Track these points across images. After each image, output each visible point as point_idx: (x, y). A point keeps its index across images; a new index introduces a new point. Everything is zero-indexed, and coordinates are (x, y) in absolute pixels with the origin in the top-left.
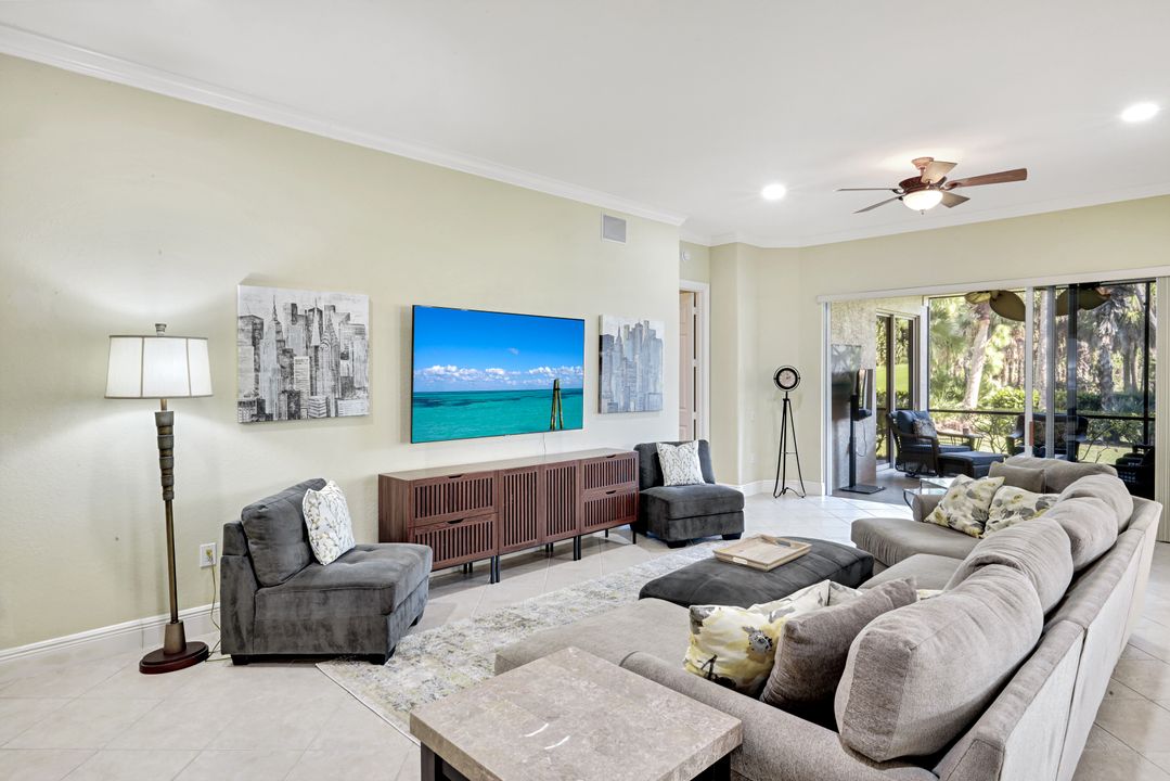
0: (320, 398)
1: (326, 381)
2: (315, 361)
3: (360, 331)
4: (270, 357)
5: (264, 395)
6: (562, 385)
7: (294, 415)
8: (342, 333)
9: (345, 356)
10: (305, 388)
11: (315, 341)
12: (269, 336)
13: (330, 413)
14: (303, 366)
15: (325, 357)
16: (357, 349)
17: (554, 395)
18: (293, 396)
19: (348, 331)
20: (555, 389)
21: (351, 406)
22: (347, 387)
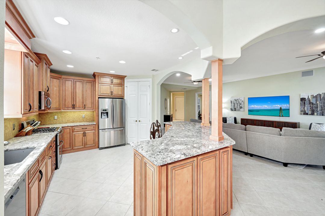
0: (238, 109)
1: (239, 107)
2: (237, 105)
3: (243, 101)
4: (233, 105)
5: (232, 108)
6: (282, 108)
7: (235, 110)
8: (240, 102)
9: (241, 104)
10: (236, 108)
11: (237, 103)
12: (233, 102)
13: (239, 110)
14: (236, 105)
15: (238, 104)
16: (242, 103)
17: (280, 110)
18: (235, 108)
19: (241, 101)
20: (280, 109)
21: (241, 110)
22: (241, 108)
